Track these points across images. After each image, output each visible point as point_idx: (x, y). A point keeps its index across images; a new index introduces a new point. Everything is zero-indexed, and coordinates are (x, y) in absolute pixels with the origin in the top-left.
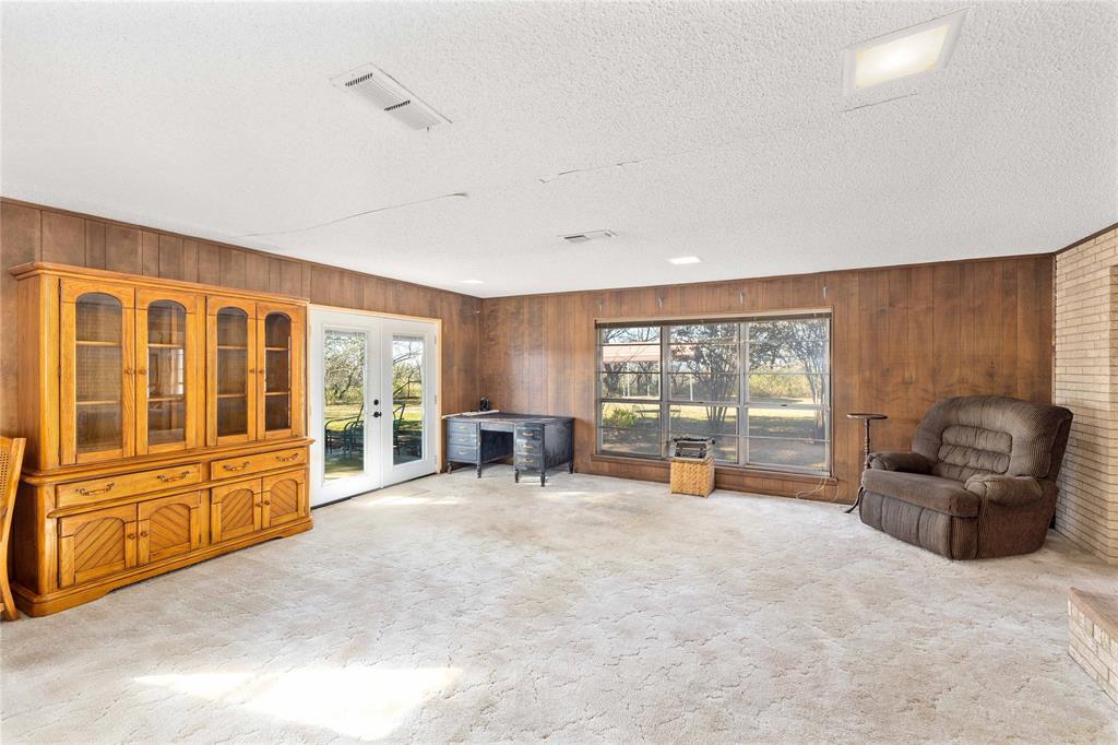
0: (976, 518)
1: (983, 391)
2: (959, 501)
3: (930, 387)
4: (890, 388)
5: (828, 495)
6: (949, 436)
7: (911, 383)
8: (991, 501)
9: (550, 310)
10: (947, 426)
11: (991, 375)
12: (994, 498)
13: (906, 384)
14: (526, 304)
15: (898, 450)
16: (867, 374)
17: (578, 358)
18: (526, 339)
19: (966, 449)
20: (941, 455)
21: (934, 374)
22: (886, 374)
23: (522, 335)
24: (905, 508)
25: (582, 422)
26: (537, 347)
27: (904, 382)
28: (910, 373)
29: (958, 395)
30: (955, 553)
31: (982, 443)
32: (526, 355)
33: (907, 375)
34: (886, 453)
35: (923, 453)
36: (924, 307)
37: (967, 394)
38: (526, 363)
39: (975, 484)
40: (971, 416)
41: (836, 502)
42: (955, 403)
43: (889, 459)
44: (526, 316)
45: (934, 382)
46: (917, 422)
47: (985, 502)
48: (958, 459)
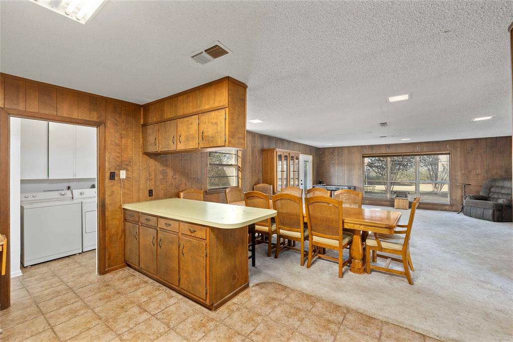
0: (501, 210)
1: (504, 177)
2: (496, 205)
3: (486, 176)
4: (472, 176)
5: (450, 209)
6: (493, 190)
7: (479, 174)
8: (506, 206)
9: (346, 151)
10: (492, 187)
11: (507, 172)
12: (507, 204)
13: (477, 175)
14: (336, 150)
15: (475, 194)
16: (463, 172)
17: (357, 167)
18: (336, 161)
19: (498, 193)
20: (490, 195)
21: (487, 171)
22: (470, 172)
23: (335, 160)
24: (479, 209)
25: (358, 187)
26: (340, 164)
27: (476, 174)
28: (479, 171)
29: (495, 178)
30: (495, 220)
31: (503, 191)
32: (336, 166)
33: (477, 172)
34: (471, 195)
35: (484, 195)
36: (483, 151)
37: (499, 177)
38: (337, 168)
39: (501, 201)
40: (500, 184)
41: (453, 211)
42: (494, 180)
43: (473, 196)
44: (336, 154)
45: (487, 173)
46: (481, 186)
47: (504, 206)
48: (496, 196)
